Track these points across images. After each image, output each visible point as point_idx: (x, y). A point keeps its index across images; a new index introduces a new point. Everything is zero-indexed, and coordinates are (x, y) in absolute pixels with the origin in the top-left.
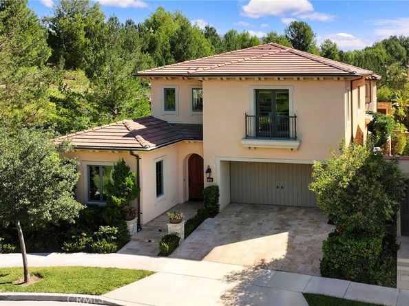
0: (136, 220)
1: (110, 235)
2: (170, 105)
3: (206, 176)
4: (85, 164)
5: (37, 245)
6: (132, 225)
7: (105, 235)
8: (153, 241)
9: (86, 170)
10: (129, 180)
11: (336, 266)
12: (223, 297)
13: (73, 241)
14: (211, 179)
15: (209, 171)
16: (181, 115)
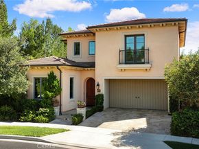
0: (59, 107)
1: (45, 113)
2: (77, 52)
3: (96, 88)
4: (33, 77)
5: (6, 118)
6: (57, 110)
7: (42, 113)
8: (68, 119)
9: (33, 80)
10: (55, 83)
11: (183, 128)
12: (112, 141)
13: (25, 116)
14: (99, 91)
15: (98, 85)
16: (83, 58)
